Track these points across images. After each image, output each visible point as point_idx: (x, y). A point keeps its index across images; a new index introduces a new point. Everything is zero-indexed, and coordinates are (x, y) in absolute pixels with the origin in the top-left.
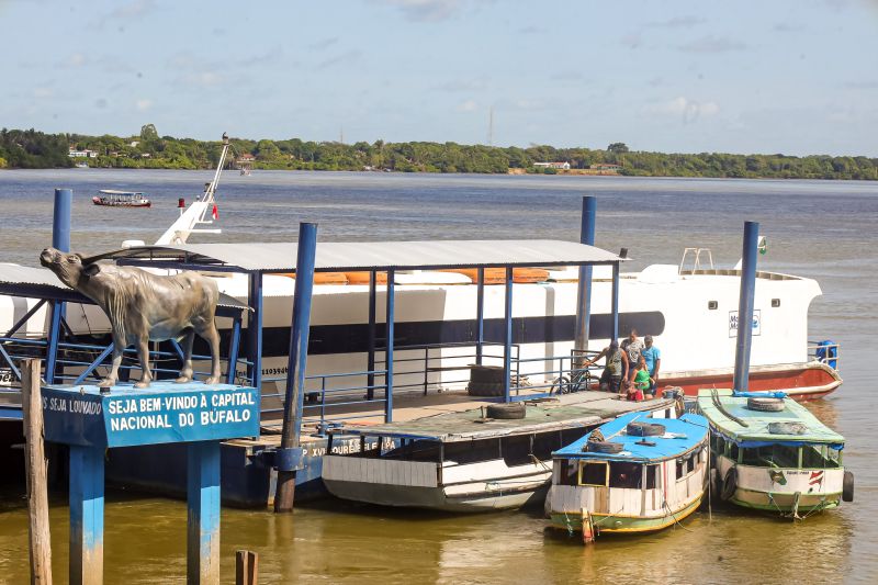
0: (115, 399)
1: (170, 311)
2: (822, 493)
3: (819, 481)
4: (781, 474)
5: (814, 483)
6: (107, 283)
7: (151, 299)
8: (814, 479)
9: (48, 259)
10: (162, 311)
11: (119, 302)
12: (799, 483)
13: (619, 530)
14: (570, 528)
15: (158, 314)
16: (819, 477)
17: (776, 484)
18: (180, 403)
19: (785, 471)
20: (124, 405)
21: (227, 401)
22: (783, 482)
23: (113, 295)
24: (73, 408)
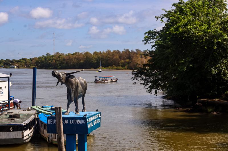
7: (80, 86)
20: (89, 120)
21: (98, 116)
24: (72, 122)
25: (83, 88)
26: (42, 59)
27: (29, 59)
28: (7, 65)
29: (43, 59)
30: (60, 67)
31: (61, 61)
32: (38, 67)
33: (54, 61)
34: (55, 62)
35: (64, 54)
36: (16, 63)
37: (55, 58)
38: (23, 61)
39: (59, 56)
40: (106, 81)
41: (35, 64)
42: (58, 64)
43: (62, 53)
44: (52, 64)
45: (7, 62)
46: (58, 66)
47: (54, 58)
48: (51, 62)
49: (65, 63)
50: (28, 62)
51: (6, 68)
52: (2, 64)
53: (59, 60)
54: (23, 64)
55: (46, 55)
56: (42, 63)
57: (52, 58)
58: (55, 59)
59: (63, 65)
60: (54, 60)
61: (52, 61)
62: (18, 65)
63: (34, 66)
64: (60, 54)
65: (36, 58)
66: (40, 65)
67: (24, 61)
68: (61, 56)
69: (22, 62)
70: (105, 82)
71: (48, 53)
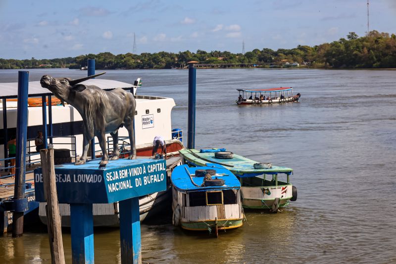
0: (108, 171)
1: (118, 113)
2: (287, 198)
3: (285, 192)
4: (268, 189)
5: (282, 193)
6: (85, 96)
7: (108, 106)
8: (284, 191)
9: (48, 82)
10: (114, 114)
11: (91, 109)
12: (276, 193)
13: (230, 227)
14: (210, 229)
15: (112, 116)
16: (285, 190)
17: (266, 195)
18: (136, 172)
19: (269, 188)
20: (112, 175)
21: (154, 169)
22: (269, 193)
23: (88, 104)
24: (76, 179)
25: (115, 110)
26: (339, 46)
27: (313, 47)
28: (266, 61)
29: (342, 48)
30: (378, 63)
31: (381, 50)
32: (331, 64)
33: (366, 50)
34: (369, 53)
35: (387, 34)
36: (284, 56)
37: (368, 44)
38: (299, 51)
39: (375, 38)
40: (268, 101)
41: (325, 59)
42: (375, 58)
43: (383, 33)
44: (360, 58)
45: (266, 55)
46: (374, 63)
47: (365, 43)
48: (359, 53)
49: (390, 55)
50: (311, 54)
51: (263, 67)
52: (255, 60)
53: (377, 49)
54: (299, 58)
55: (349, 37)
56: (338, 55)
57: (361, 45)
58: (367, 47)
59: (385, 58)
60: (365, 48)
61: (361, 50)
62: (289, 62)
63: (322, 62)
64: (380, 35)
65: (328, 44)
66: (334, 59)
67: (302, 53)
68: (380, 40)
69: (297, 54)
70: (264, 103)
71: (353, 33)
